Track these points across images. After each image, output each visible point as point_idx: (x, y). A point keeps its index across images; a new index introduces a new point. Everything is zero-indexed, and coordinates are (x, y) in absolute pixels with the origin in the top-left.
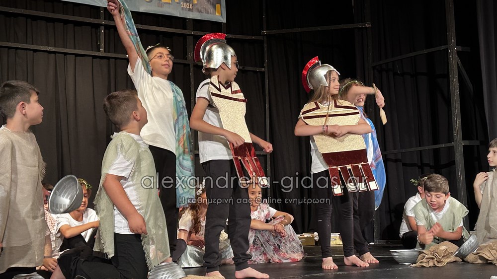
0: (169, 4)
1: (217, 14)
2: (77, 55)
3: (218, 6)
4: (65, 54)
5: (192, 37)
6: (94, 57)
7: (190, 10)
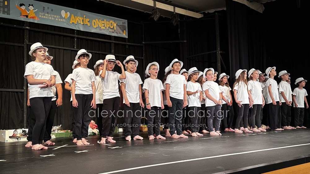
0: (104, 29)
1: (124, 34)
2: (64, 49)
3: (125, 31)
4: (60, 49)
5: (114, 43)
6: (72, 50)
7: (113, 32)
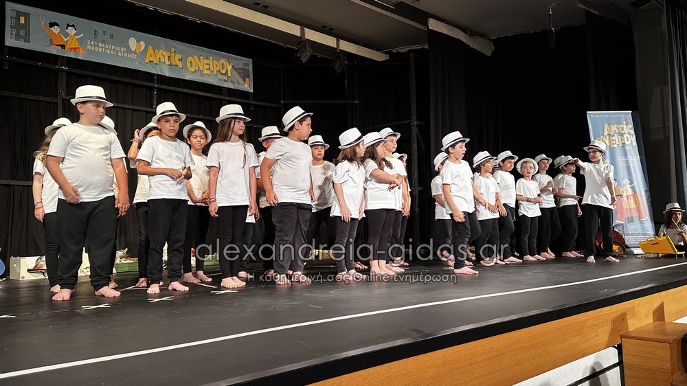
0: (209, 75)
1: (246, 85)
3: (247, 79)
6: (148, 112)
7: (225, 80)
